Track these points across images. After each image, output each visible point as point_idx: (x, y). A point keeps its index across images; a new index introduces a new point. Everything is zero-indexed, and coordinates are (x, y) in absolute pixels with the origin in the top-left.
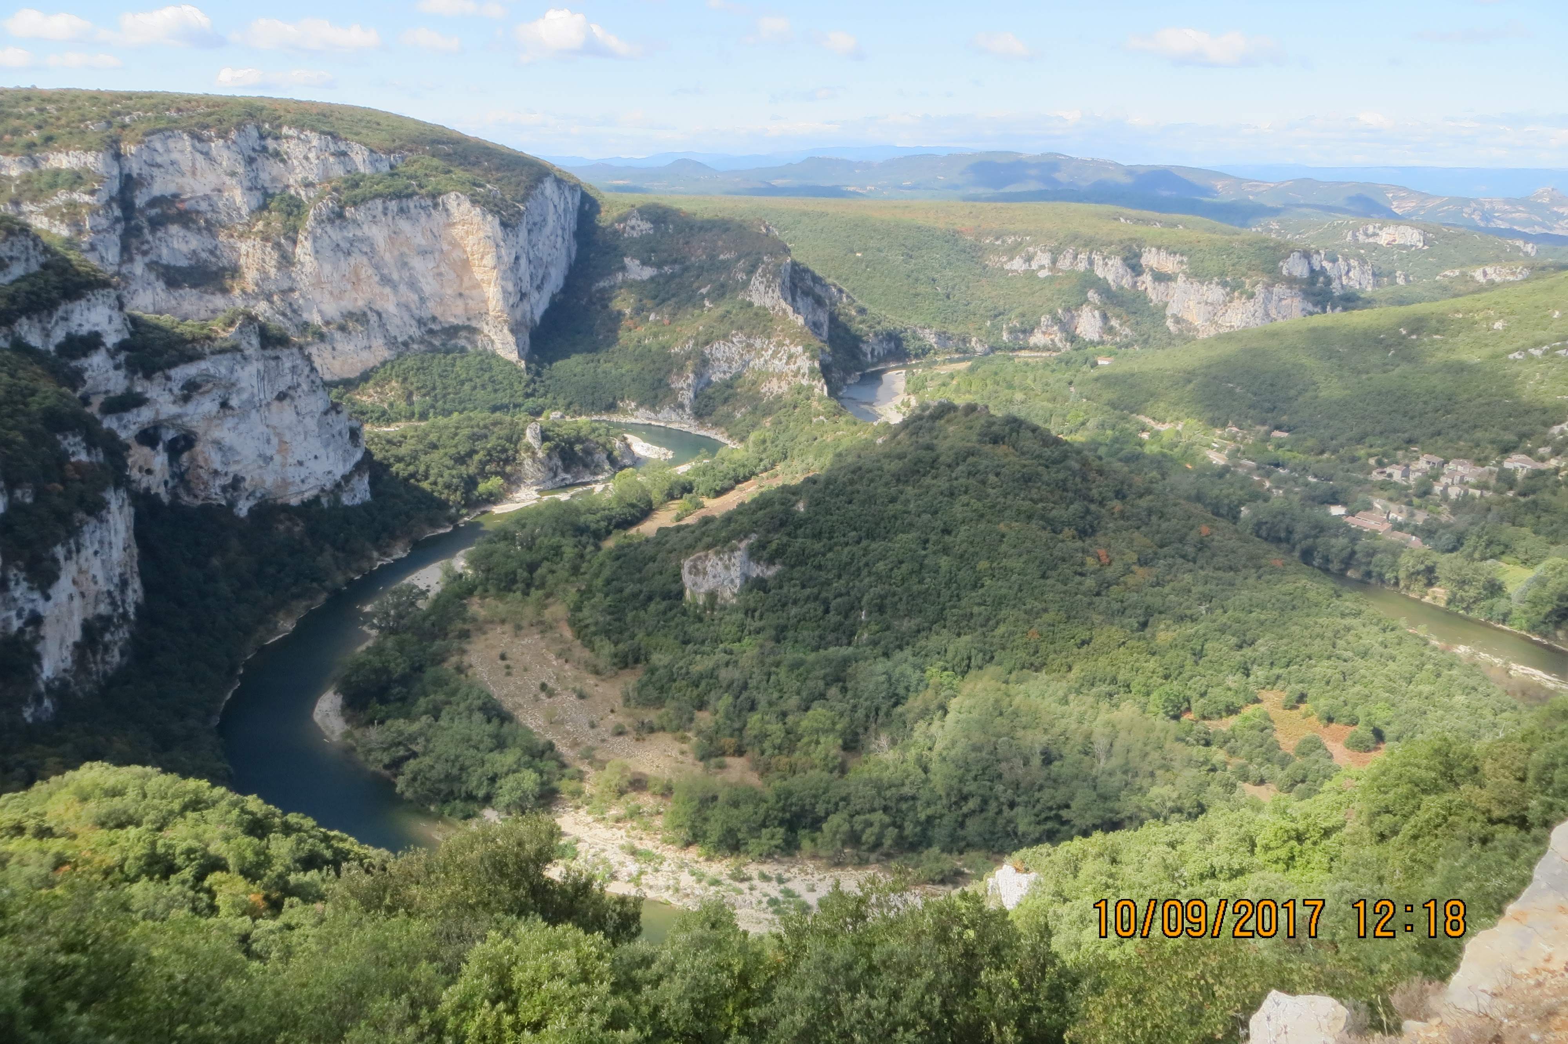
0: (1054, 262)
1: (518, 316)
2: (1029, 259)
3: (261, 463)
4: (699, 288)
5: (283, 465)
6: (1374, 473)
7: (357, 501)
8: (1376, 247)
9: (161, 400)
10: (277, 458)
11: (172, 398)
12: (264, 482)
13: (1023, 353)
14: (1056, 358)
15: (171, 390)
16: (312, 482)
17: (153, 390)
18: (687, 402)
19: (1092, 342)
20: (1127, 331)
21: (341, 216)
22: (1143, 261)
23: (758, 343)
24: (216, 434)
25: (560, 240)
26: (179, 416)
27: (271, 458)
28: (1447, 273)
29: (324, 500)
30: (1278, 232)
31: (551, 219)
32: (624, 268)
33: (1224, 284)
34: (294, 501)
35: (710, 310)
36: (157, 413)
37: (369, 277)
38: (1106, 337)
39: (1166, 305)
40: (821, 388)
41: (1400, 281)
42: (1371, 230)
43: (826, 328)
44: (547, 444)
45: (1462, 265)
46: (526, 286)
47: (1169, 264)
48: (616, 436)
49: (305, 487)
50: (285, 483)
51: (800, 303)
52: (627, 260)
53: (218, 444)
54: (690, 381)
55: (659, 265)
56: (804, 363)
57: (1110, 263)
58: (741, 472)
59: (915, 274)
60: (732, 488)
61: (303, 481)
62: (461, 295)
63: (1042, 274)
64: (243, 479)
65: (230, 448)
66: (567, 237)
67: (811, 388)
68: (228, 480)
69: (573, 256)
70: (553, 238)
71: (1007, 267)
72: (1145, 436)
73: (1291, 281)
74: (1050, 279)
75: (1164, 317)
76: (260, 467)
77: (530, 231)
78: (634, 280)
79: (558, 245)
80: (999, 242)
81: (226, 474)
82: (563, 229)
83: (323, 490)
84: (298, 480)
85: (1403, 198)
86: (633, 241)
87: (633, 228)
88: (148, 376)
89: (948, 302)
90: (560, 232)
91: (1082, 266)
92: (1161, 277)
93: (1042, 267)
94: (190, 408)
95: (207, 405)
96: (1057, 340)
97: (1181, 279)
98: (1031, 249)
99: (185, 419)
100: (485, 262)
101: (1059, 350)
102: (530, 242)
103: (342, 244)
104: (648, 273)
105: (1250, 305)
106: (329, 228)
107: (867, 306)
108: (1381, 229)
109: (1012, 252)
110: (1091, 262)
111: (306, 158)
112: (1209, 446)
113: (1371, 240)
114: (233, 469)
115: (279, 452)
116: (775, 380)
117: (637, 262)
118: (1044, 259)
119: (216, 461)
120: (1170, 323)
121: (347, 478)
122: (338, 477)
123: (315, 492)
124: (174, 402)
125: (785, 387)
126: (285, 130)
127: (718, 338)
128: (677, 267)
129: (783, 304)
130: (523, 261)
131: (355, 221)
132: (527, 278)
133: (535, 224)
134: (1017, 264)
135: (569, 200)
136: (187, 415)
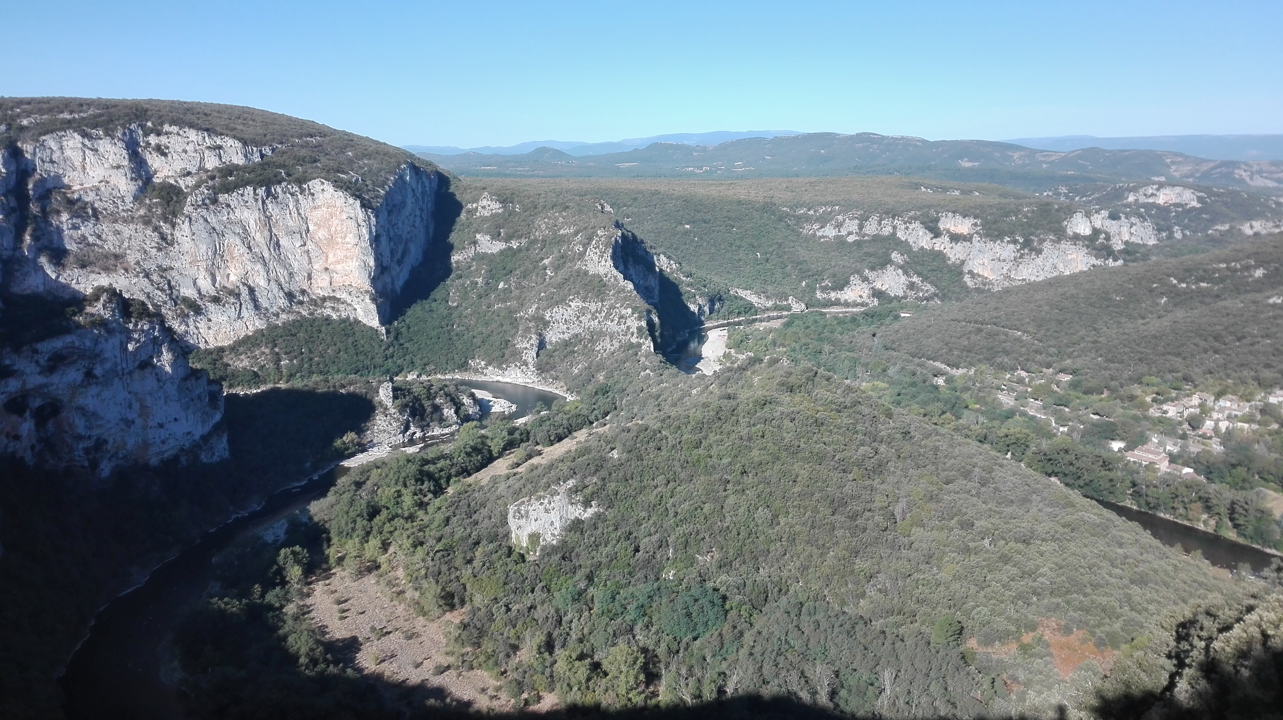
0: (861, 227)
1: (380, 285)
2: (839, 226)
3: (123, 426)
4: (542, 259)
5: (145, 428)
6: (1151, 410)
7: (216, 458)
8: (1154, 205)
9: (28, 371)
10: (139, 422)
11: (38, 369)
12: (125, 444)
13: (834, 310)
14: (862, 313)
15: (37, 362)
16: (172, 443)
17: (23, 364)
18: (530, 360)
19: (896, 297)
20: (929, 286)
21: (215, 201)
22: (941, 226)
23: (593, 307)
24: (80, 401)
25: (418, 219)
26: (45, 385)
27: (133, 422)
28: (1219, 227)
29: (183, 459)
30: (1066, 196)
31: (410, 201)
32: (475, 243)
33: (1015, 242)
34: (154, 461)
35: (551, 278)
36: (24, 383)
37: (241, 255)
38: (909, 293)
39: (963, 262)
40: (648, 345)
41: (1178, 235)
42: (1150, 191)
43: (657, 291)
44: (398, 402)
45: (1232, 220)
46: (386, 261)
47: (964, 226)
48: (463, 392)
49: (165, 447)
50: (146, 445)
51: (632, 271)
52: (478, 236)
53: (82, 410)
54: (532, 342)
55: (508, 239)
56: (635, 323)
57: (911, 227)
58: (574, 422)
59: (738, 243)
60: (566, 437)
61: (163, 442)
62: (327, 269)
63: (851, 239)
64: (106, 442)
65: (94, 414)
66: (425, 217)
67: (639, 345)
68: (90, 444)
69: (431, 233)
70: (412, 218)
71: (819, 234)
72: (940, 381)
73: (1076, 238)
74: (857, 243)
75: (961, 274)
76: (122, 430)
77: (390, 212)
78: (486, 254)
79: (417, 225)
80: (811, 212)
81: (89, 437)
82: (421, 210)
83: (182, 450)
84: (158, 441)
85: (1179, 163)
86: (484, 219)
87: (484, 207)
88: (17, 350)
89: (768, 266)
90: (418, 213)
91: (887, 231)
92: (955, 238)
93: (850, 233)
94: (55, 378)
95: (73, 375)
96: (865, 295)
97: (976, 238)
98: (840, 218)
99: (51, 388)
100: (348, 240)
101: (867, 304)
102: (390, 222)
103: (217, 227)
104: (498, 246)
105: (1039, 261)
106: (204, 213)
107: (694, 270)
108: (1158, 190)
109: (823, 221)
110: (895, 228)
111: (185, 151)
112: (998, 388)
113: (1151, 200)
114: (95, 432)
115: (140, 416)
116: (608, 338)
117: (488, 237)
118: (853, 226)
119: (80, 425)
120: (967, 279)
121: (205, 438)
122: (197, 437)
123: (175, 451)
124: (40, 373)
125: (617, 345)
126: (166, 128)
127: (557, 303)
128: (524, 241)
129: (615, 272)
130: (384, 240)
131: (228, 206)
132: (387, 253)
133: (394, 206)
134: (830, 232)
135: (427, 184)
136: (52, 385)
